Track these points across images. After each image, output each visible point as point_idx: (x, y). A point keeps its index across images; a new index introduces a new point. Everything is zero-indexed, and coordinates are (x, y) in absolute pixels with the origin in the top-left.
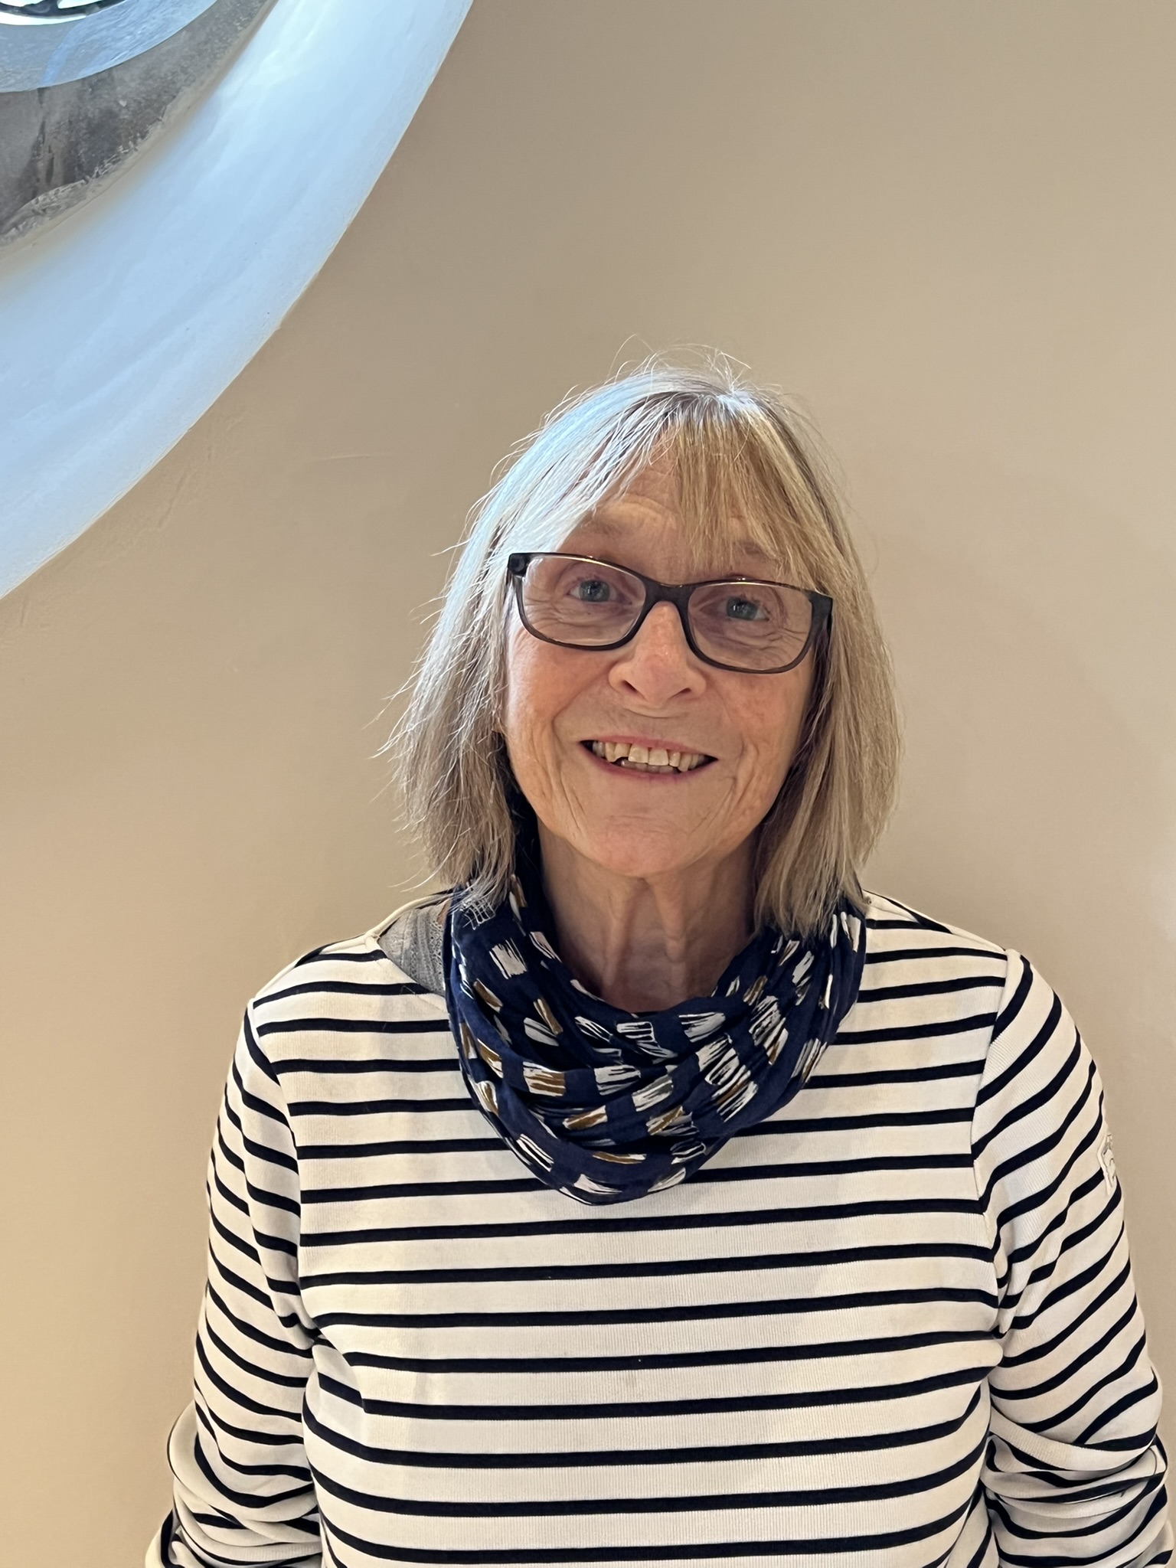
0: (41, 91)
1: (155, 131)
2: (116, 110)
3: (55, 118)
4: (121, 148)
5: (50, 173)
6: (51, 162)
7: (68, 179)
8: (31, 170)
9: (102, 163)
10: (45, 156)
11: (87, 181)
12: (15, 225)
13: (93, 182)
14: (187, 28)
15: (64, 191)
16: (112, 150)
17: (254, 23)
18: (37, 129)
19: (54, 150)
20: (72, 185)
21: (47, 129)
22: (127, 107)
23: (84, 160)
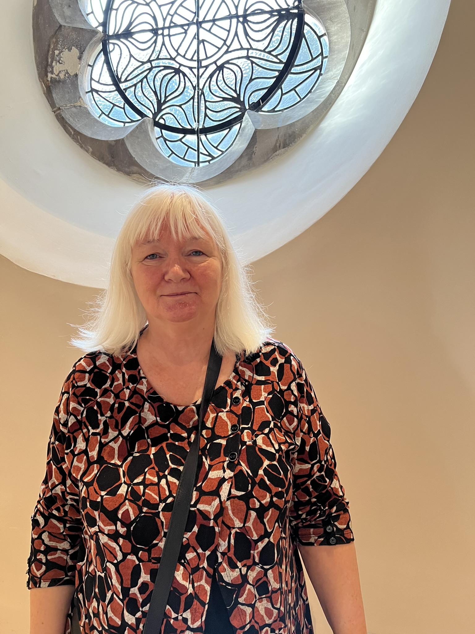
0: (278, 128)
1: (304, 135)
2: (295, 131)
3: (281, 134)
4: (296, 140)
5: (280, 146)
6: (280, 144)
7: (284, 147)
8: (275, 146)
9: (292, 143)
10: (279, 142)
11: (288, 148)
12: (272, 158)
13: (290, 147)
14: (312, 112)
15: (283, 150)
16: (294, 140)
17: (328, 109)
18: (277, 136)
19: (281, 141)
21: (279, 136)
22: (298, 131)
23: (288, 143)
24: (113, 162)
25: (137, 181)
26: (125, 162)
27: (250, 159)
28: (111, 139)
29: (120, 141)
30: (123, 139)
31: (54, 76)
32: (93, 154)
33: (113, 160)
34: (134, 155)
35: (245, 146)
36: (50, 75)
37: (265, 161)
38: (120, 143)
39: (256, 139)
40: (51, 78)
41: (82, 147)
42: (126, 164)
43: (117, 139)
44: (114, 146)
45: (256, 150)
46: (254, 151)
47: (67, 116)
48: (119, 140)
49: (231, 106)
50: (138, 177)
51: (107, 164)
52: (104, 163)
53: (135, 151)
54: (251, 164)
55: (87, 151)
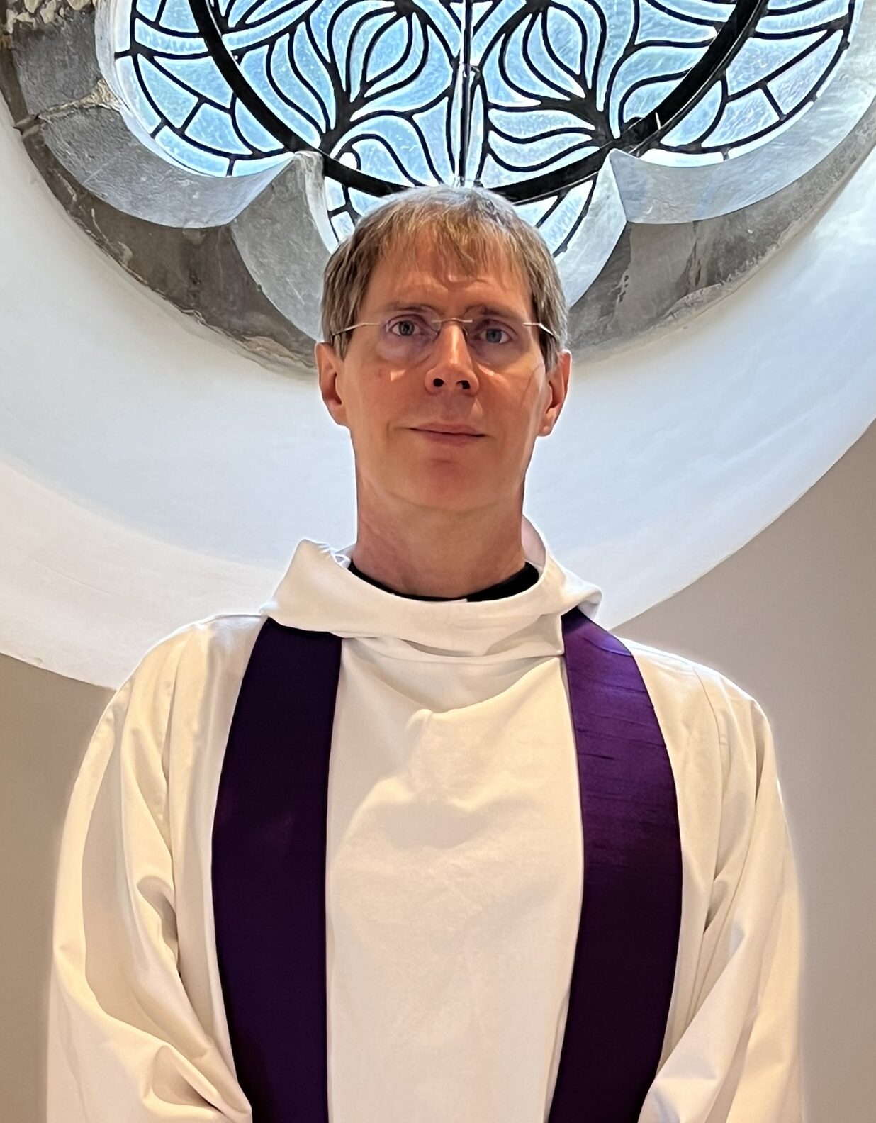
0: (695, 223)
1: (773, 250)
2: (745, 235)
3: (704, 242)
4: (747, 262)
5: (698, 279)
6: (699, 273)
7: (710, 282)
8: (685, 276)
9: (733, 273)
10: (695, 267)
11: (723, 284)
12: (672, 313)
13: (727, 285)
14: (798, 181)
15: (707, 290)
16: (741, 263)
17: (846, 175)
18: (691, 248)
19: (701, 263)
20: (712, 286)
21: (698, 249)
22: (753, 234)
23: (721, 270)
24: (195, 296)
25: (266, 359)
26: (231, 298)
27: (607, 311)
28: (191, 225)
29: (219, 234)
30: (227, 228)
31: (24, 17)
32: (134, 268)
33: (193, 288)
34: (260, 277)
35: (595, 268)
36: (12, 16)
37: (652, 322)
38: (220, 237)
39: (630, 252)
40: (17, 24)
41: (100, 243)
42: (234, 303)
43: (212, 225)
44: (198, 247)
45: (626, 286)
46: (620, 289)
47: (58, 143)
48: (216, 229)
49: (566, 125)
50: (268, 345)
51: (176, 301)
52: (168, 297)
53: (261, 265)
54: (609, 328)
55: (117, 257)
